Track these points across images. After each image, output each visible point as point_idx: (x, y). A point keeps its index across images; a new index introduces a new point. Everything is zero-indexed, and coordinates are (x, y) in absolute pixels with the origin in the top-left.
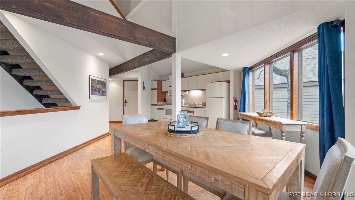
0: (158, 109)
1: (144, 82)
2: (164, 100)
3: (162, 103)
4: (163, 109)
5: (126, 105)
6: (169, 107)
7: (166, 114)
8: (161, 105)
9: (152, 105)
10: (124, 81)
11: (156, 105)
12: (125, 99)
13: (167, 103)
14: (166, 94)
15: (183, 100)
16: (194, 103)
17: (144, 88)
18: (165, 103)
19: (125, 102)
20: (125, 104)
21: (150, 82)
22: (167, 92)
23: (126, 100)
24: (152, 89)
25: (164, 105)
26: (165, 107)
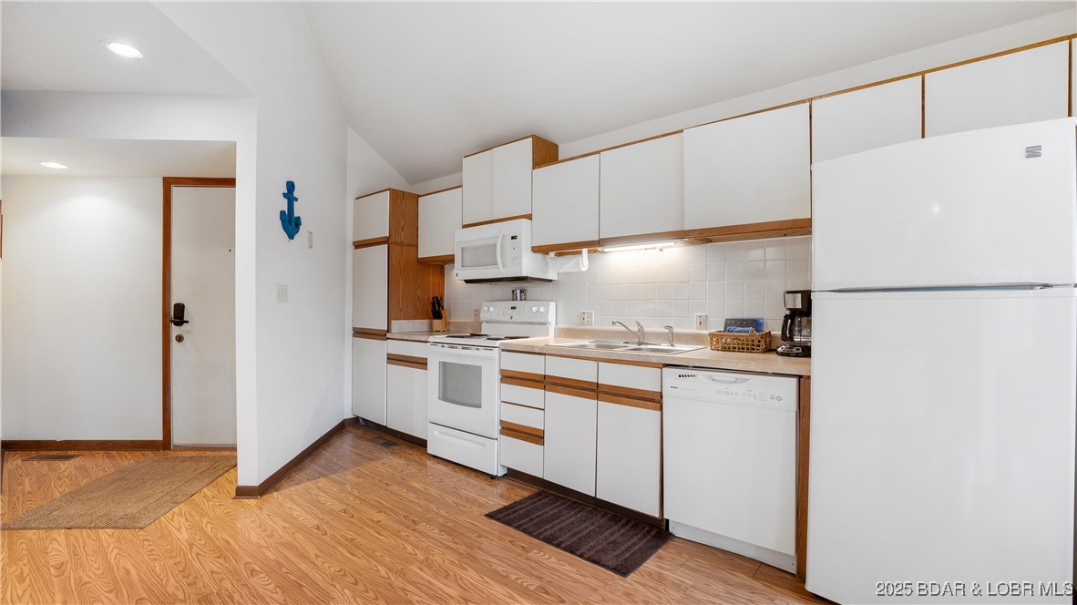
0: (393, 359)
1: (291, 186)
2: (430, 308)
3: (421, 324)
4: (421, 363)
5: (180, 339)
6: (459, 351)
7: (445, 396)
8: (412, 337)
9: (360, 333)
10: (169, 183)
11: (381, 335)
12: (175, 300)
13: (447, 324)
14: (443, 274)
15: (552, 305)
16: (635, 329)
17: (291, 224)
18: (437, 322)
19: (176, 316)
20: (175, 330)
21: (350, 203)
22: (450, 259)
23: (180, 309)
24: (359, 245)
25: (432, 339)
26: (437, 351)
